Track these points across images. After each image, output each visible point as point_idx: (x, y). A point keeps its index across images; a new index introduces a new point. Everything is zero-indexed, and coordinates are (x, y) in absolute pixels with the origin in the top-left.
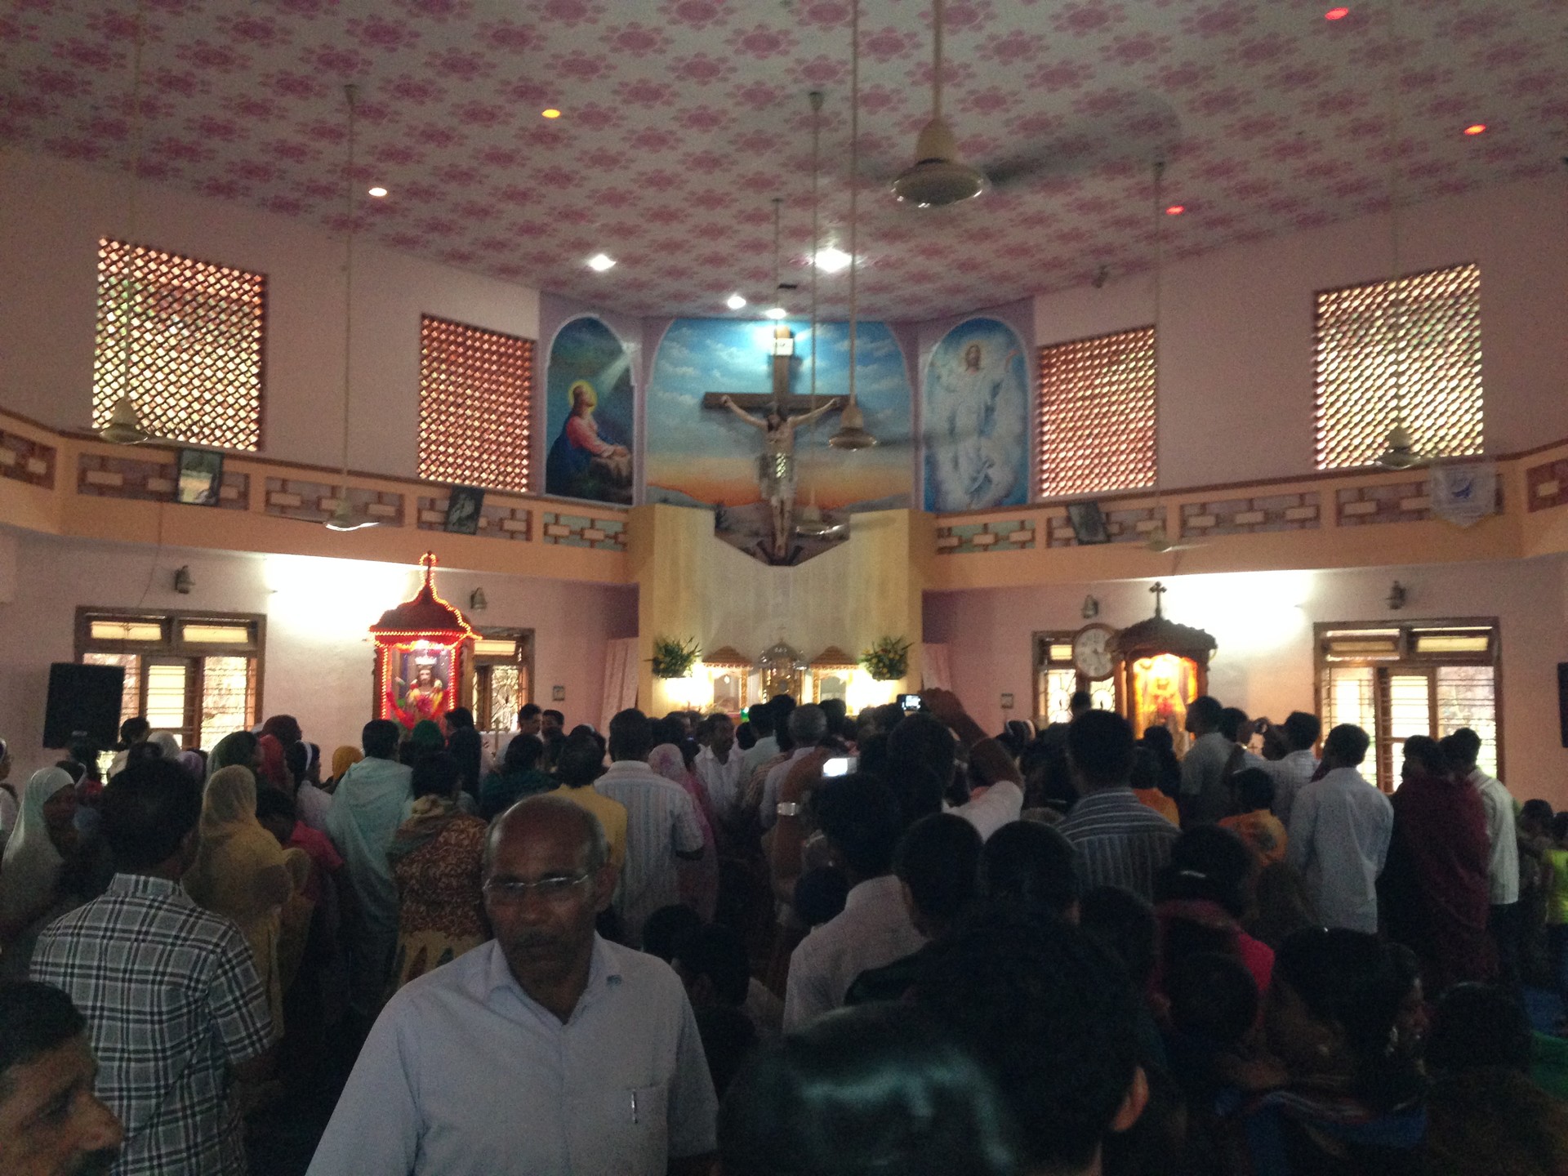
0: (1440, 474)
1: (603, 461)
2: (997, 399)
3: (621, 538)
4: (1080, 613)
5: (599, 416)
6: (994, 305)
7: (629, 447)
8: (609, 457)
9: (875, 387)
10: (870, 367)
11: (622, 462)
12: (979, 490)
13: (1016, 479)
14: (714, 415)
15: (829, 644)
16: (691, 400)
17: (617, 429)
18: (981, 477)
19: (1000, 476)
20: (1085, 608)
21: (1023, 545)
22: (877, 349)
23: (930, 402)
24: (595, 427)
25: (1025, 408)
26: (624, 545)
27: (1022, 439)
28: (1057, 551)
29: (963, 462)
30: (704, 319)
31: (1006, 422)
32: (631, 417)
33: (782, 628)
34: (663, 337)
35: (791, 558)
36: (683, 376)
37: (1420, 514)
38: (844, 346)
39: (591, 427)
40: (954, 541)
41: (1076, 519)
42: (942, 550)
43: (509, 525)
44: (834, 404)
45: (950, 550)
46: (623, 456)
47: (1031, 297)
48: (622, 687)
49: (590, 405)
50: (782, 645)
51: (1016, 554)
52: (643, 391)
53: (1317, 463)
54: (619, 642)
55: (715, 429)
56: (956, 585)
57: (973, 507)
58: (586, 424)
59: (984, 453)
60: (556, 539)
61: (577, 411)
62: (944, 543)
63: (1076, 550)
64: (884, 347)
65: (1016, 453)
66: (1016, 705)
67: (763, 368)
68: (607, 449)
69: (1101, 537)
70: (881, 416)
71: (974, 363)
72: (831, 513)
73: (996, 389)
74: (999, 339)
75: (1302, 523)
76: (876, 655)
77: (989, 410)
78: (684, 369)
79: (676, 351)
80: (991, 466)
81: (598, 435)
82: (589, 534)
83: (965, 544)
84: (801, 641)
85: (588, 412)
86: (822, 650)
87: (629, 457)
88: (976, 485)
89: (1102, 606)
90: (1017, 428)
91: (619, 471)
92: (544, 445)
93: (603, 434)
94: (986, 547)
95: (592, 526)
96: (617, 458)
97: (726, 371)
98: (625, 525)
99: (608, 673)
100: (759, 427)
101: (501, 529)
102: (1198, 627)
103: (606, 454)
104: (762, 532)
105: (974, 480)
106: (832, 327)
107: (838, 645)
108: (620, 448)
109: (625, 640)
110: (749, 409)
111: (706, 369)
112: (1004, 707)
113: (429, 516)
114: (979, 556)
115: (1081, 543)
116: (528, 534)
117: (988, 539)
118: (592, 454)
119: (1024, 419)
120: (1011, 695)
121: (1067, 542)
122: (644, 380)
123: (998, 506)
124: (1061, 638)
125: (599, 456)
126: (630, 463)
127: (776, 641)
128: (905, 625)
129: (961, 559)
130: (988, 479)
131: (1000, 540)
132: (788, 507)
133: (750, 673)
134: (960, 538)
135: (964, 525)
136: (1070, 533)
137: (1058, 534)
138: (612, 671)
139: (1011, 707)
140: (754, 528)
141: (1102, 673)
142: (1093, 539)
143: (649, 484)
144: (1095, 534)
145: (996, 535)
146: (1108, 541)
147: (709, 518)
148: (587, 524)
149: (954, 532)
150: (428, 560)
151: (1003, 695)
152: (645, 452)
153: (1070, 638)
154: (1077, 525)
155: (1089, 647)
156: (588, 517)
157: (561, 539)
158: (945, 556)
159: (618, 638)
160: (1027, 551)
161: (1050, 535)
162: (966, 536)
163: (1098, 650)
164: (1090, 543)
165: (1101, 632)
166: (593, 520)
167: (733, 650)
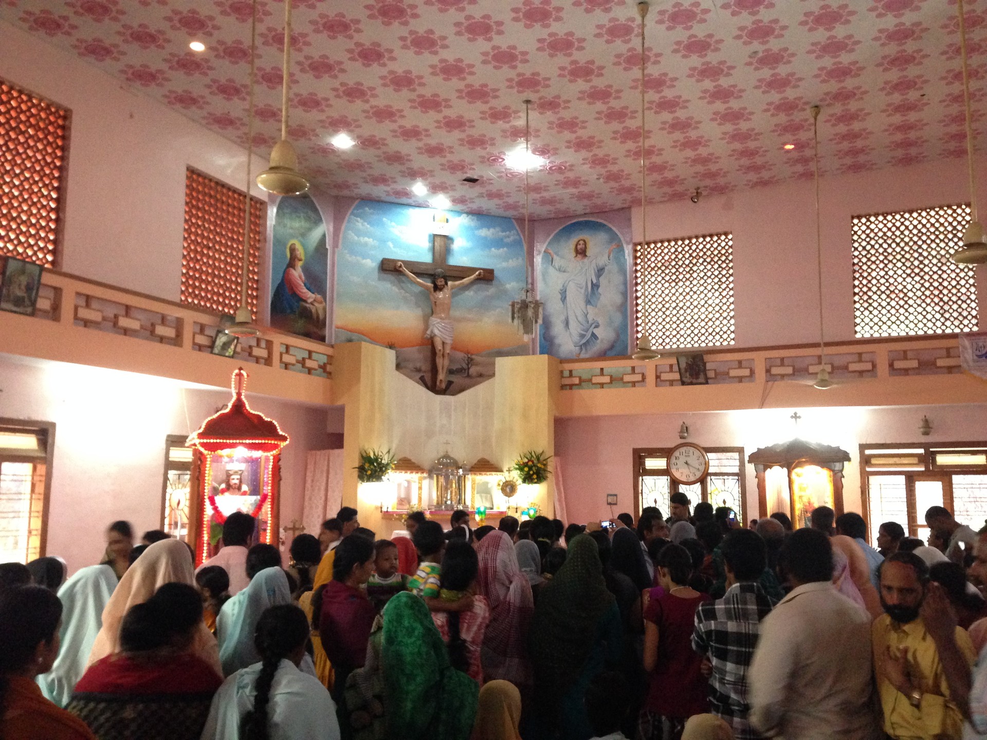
0: (966, 342)
1: (308, 305)
2: (601, 279)
3: (328, 368)
4: (675, 435)
5: (306, 269)
6: (602, 211)
8: (312, 303)
9: (504, 264)
10: (501, 249)
13: (618, 336)
14: (390, 277)
15: (479, 456)
16: (371, 264)
17: (317, 282)
18: (589, 335)
21: (634, 384)
22: (508, 237)
23: (544, 279)
24: (303, 278)
25: (625, 284)
26: (330, 373)
28: (666, 390)
29: (573, 324)
30: (383, 202)
32: (326, 274)
33: (447, 443)
34: (350, 212)
36: (366, 244)
37: (950, 369)
38: (484, 232)
39: (300, 277)
40: (577, 381)
41: (683, 365)
42: (563, 387)
43: (256, 352)
44: (480, 274)
45: (571, 386)
46: (321, 303)
47: (629, 208)
49: (300, 260)
50: (446, 456)
51: (630, 391)
52: (334, 253)
53: (856, 332)
55: (388, 286)
56: (578, 412)
57: (583, 356)
58: (297, 274)
60: (287, 366)
61: (291, 264)
62: (567, 381)
63: (679, 389)
64: (512, 236)
65: (618, 319)
66: (618, 502)
67: (426, 245)
68: (310, 296)
69: (702, 379)
70: (508, 286)
72: (474, 357)
73: (600, 271)
75: (861, 373)
76: (526, 465)
77: (595, 286)
78: (366, 239)
79: (360, 224)
80: (597, 327)
81: (305, 285)
82: (308, 363)
83: (584, 382)
84: (461, 454)
85: (299, 264)
86: (474, 461)
88: (584, 341)
89: (690, 429)
90: (618, 299)
93: (308, 285)
94: (602, 385)
95: (310, 357)
96: (316, 304)
97: (396, 243)
98: (330, 357)
99: (309, 479)
100: (427, 288)
103: (309, 301)
104: (423, 368)
105: (582, 336)
106: (475, 218)
107: (487, 457)
108: (319, 297)
109: (327, 451)
110: (418, 274)
111: (383, 241)
113: (201, 340)
114: (599, 392)
115: (683, 383)
116: (268, 361)
117: (606, 379)
120: (616, 495)
121: (672, 383)
122: (335, 245)
123: (603, 356)
124: (654, 453)
125: (305, 301)
126: (324, 309)
127: (442, 454)
128: (544, 443)
129: (584, 393)
130: (594, 335)
131: (616, 380)
133: (425, 478)
134: (580, 378)
135: (581, 369)
136: (677, 376)
137: (664, 377)
138: (314, 476)
139: (616, 504)
140: (418, 365)
141: (692, 479)
142: (694, 381)
143: (338, 328)
144: (697, 378)
145: (611, 377)
146: (707, 383)
147: (391, 355)
148: (306, 355)
149: (574, 373)
150: (240, 375)
151: (608, 495)
152: (335, 302)
153: (666, 453)
154: (683, 371)
155: (682, 459)
156: (306, 350)
157: (290, 366)
158: (567, 392)
159: (319, 449)
160: (638, 389)
161: (658, 377)
162: (584, 377)
163: (689, 462)
164: (691, 384)
165: (691, 449)
166: (310, 352)
167: (410, 460)
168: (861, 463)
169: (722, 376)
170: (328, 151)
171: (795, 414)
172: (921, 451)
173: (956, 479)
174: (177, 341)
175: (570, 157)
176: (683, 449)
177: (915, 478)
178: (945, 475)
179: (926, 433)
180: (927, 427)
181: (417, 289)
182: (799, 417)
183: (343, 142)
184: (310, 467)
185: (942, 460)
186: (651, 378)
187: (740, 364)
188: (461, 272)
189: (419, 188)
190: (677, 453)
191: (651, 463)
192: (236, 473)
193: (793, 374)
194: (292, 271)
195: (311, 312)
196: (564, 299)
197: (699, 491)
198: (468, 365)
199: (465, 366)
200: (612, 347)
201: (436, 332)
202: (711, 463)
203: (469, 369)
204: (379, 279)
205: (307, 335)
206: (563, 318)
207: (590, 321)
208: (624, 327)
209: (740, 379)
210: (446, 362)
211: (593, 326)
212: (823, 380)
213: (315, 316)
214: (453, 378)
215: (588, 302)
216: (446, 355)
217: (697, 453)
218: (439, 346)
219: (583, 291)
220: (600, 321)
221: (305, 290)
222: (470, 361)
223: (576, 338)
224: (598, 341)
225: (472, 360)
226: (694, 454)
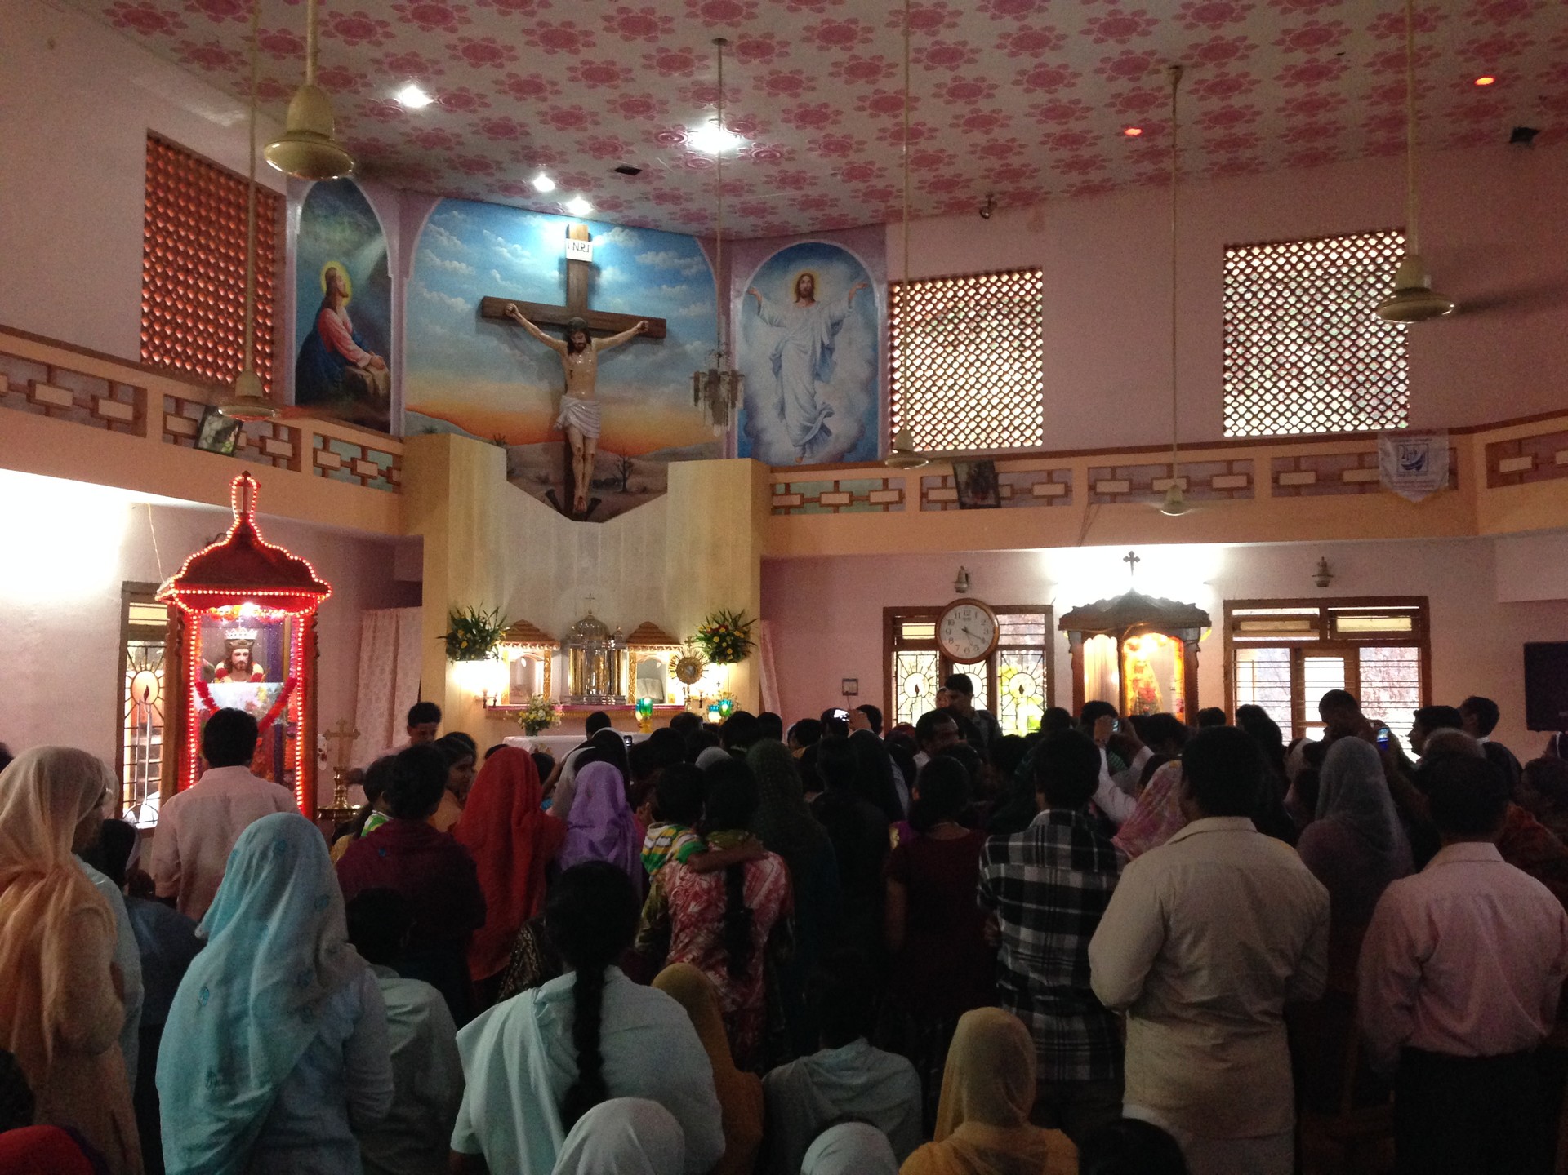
0: (1389, 446)
1: (358, 372)
2: (837, 338)
3: (395, 475)
4: (952, 587)
5: (354, 312)
6: (840, 227)
8: (365, 369)
9: (683, 312)
10: (678, 288)
11: (379, 375)
12: (811, 443)
13: (862, 432)
14: (499, 329)
15: (642, 618)
16: (465, 306)
17: (373, 334)
18: (816, 430)
19: (842, 428)
21: (886, 506)
22: (690, 266)
23: (746, 336)
24: (350, 325)
25: (874, 347)
26: (400, 485)
28: (936, 516)
29: (791, 408)
30: (482, 202)
31: (849, 364)
32: (388, 320)
33: (591, 598)
34: (427, 217)
36: (455, 272)
37: (1363, 487)
38: (649, 258)
39: (345, 324)
40: (796, 500)
41: (963, 477)
42: (775, 510)
43: (272, 447)
44: (643, 327)
45: (788, 509)
46: (381, 368)
47: (883, 224)
48: (394, 672)
49: (344, 296)
50: (590, 619)
51: (879, 515)
52: (401, 286)
53: (1225, 429)
55: (493, 343)
57: (808, 461)
58: (340, 318)
59: (819, 400)
60: (325, 471)
61: (329, 302)
62: (777, 502)
63: (955, 513)
64: (695, 266)
65: (862, 402)
66: (860, 692)
67: (553, 274)
68: (363, 357)
69: (991, 501)
70: (689, 347)
71: (806, 294)
72: (633, 460)
73: (835, 326)
74: (839, 269)
75: (1230, 492)
76: (715, 632)
77: (827, 350)
78: (456, 263)
79: (445, 240)
80: (829, 415)
82: (362, 467)
83: (809, 502)
84: (611, 615)
85: (343, 303)
86: (637, 626)
87: (386, 370)
88: (809, 437)
89: (972, 579)
90: (864, 372)
91: (376, 389)
93: (359, 337)
94: (836, 508)
95: (364, 458)
96: (372, 370)
97: (508, 272)
98: (397, 458)
100: (557, 349)
101: (262, 451)
102: (1186, 602)
104: (556, 479)
105: (807, 429)
106: (633, 233)
107: (654, 620)
108: (377, 358)
109: (399, 610)
110: (541, 325)
111: (484, 268)
112: (846, 694)
114: (832, 520)
115: (963, 506)
116: (294, 463)
117: (843, 499)
119: (873, 364)
120: (855, 680)
121: (945, 505)
122: (404, 272)
123: (839, 461)
124: (916, 614)
125: (355, 365)
126: (387, 378)
127: (582, 615)
128: (744, 599)
129: (805, 520)
131: (857, 500)
132: (591, 450)
133: (554, 654)
134: (802, 496)
135: (802, 481)
136: (952, 494)
137: (934, 495)
138: (373, 651)
139: (855, 694)
140: (543, 473)
141: (973, 654)
142: (980, 502)
143: (409, 410)
144: (983, 499)
145: (851, 494)
146: (998, 506)
147: (498, 455)
148: (357, 453)
149: (793, 489)
150: (244, 484)
151: (844, 680)
152: (405, 365)
153: (934, 614)
154: (963, 486)
155: (959, 624)
156: (357, 445)
157: (331, 472)
158: (782, 518)
159: (381, 608)
160: (892, 516)
161: (923, 495)
162: (808, 495)
163: (969, 629)
164: (976, 506)
165: (973, 609)
166: (364, 449)
167: (530, 625)
168: (1225, 628)
169: (1021, 495)
170: (390, 113)
171: (1131, 554)
172: (1316, 611)
173: (1366, 653)
174: (136, 426)
175: (789, 137)
176: (960, 609)
177: (1304, 651)
178: (1348, 647)
179: (1323, 584)
180: (1325, 575)
181: (540, 349)
182: (1137, 560)
183: (413, 97)
184: (367, 635)
185: (1345, 624)
186: (912, 497)
187: (1050, 477)
188: (612, 324)
189: (543, 183)
190: (950, 616)
191: (912, 631)
192: (242, 644)
193: (1130, 493)
194: (331, 313)
195: (363, 382)
196: (777, 369)
197: (984, 674)
198: (624, 473)
199: (620, 476)
200: (853, 447)
201: (573, 419)
202: (1003, 630)
203: (625, 479)
204: (478, 331)
205: (361, 422)
206: (776, 400)
207: (819, 407)
208: (873, 414)
209: (1050, 500)
210: (589, 469)
211: (824, 413)
212: (1174, 503)
213: (371, 391)
214: (600, 495)
215: (816, 375)
216: (589, 457)
217: (982, 615)
218: (577, 443)
219: (807, 358)
220: (834, 404)
221: (353, 346)
222: (628, 468)
223: (796, 432)
224: (832, 438)
225: (631, 465)
226: (977, 616)
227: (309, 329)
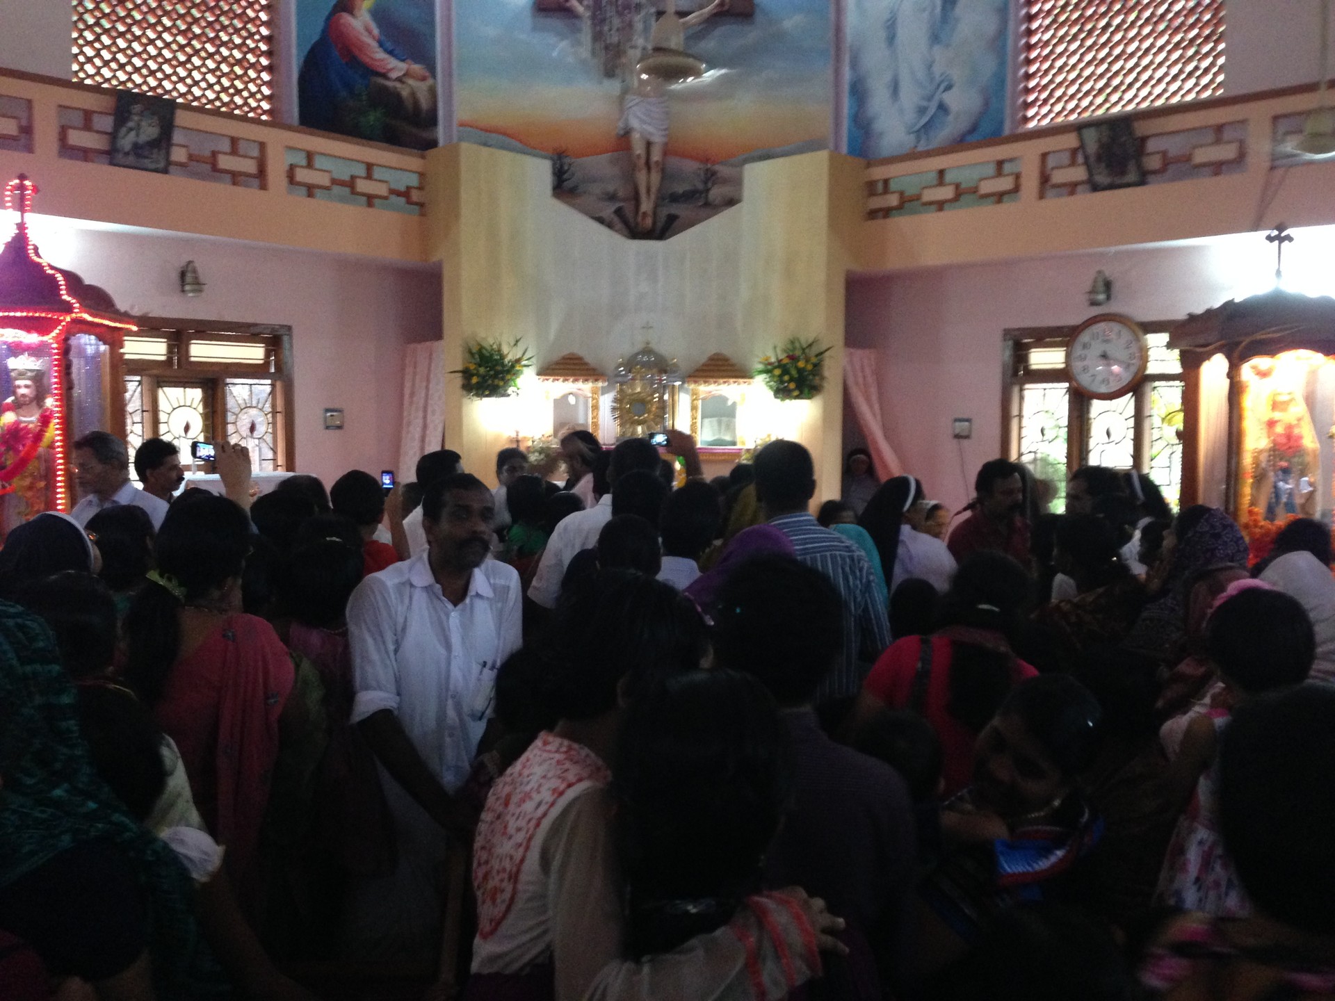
1: (389, 84)
3: (415, 196)
4: (1082, 299)
5: (380, 15)
7: (432, 69)
8: (399, 80)
11: (421, 88)
12: (927, 127)
13: (987, 104)
14: (551, 21)
15: (712, 349)
17: (411, 40)
18: (932, 110)
20: (1093, 291)
21: (999, 197)
24: (376, 31)
26: (421, 205)
27: (998, 42)
28: (1056, 204)
32: (431, 23)
33: (647, 327)
35: (662, 230)
39: (369, 31)
40: (893, 200)
41: (1092, 147)
42: (873, 214)
43: (225, 162)
45: (887, 212)
46: (424, 79)
48: (425, 411)
50: (647, 351)
51: (989, 209)
54: (419, 346)
56: (894, 262)
57: (920, 148)
59: (937, 70)
60: (311, 190)
62: (877, 203)
63: (1085, 199)
65: (988, 66)
66: (974, 435)
68: (396, 67)
69: (1132, 177)
72: (717, 167)
76: (780, 364)
80: (949, 88)
81: (381, 45)
82: (363, 186)
83: (908, 203)
84: (674, 345)
86: (703, 359)
87: (430, 81)
89: (1116, 288)
90: (990, 26)
91: (416, 102)
92: (294, 51)
93: (389, 45)
94: (940, 205)
95: (369, 174)
96: (411, 82)
98: (422, 177)
99: (407, 391)
101: (215, 168)
103: (394, 75)
104: (621, 194)
105: (922, 111)
107: (727, 352)
108: (417, 68)
109: (428, 343)
112: (957, 436)
113: (78, 138)
114: (932, 220)
115: (1096, 188)
116: (260, 179)
117: (946, 193)
118: (371, 72)
120: (968, 420)
121: (1072, 188)
124: (1044, 337)
125: (384, 76)
126: (433, 92)
127: (639, 346)
128: (821, 323)
129: (902, 223)
130: (942, 108)
131: (965, 194)
133: (604, 391)
134: (902, 194)
135: (905, 176)
136: (1079, 173)
137: (1059, 177)
139: (967, 437)
140: (611, 188)
141: (1114, 387)
142: (1118, 181)
143: (462, 125)
144: (1123, 173)
145: (957, 186)
146: (1142, 182)
147: (540, 171)
148: (361, 171)
149: (893, 186)
150: (22, 188)
151: (956, 420)
153: (1065, 336)
154: (1092, 159)
155: (1097, 348)
156: (363, 162)
158: (879, 222)
159: (420, 342)
160: (1007, 207)
161: (1045, 179)
162: (910, 191)
163: (1109, 353)
164: (1111, 187)
165: (1116, 327)
166: (369, 167)
167: (580, 359)
169: (1177, 165)
174: (21, 141)
176: (1102, 326)
186: (1030, 183)
187: (1220, 134)
190: (1085, 337)
191: (1045, 358)
194: (346, 18)
195: (398, 96)
196: (891, 39)
197: (1131, 410)
198: (706, 182)
199: (700, 186)
200: (974, 129)
202: (1152, 354)
203: (708, 190)
204: (535, 29)
206: (887, 77)
207: (938, 78)
208: (1000, 80)
209: (1217, 168)
210: (655, 178)
211: (942, 88)
212: (1316, 135)
213: (409, 104)
214: (675, 209)
215: (935, 38)
216: (653, 165)
217: (1126, 335)
218: (639, 149)
220: (956, 74)
221: (380, 55)
222: (710, 177)
223: (910, 116)
224: (950, 118)
225: (714, 173)
226: (1117, 337)
227: (316, 38)
